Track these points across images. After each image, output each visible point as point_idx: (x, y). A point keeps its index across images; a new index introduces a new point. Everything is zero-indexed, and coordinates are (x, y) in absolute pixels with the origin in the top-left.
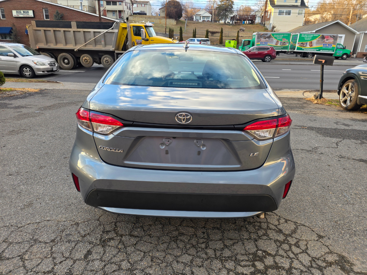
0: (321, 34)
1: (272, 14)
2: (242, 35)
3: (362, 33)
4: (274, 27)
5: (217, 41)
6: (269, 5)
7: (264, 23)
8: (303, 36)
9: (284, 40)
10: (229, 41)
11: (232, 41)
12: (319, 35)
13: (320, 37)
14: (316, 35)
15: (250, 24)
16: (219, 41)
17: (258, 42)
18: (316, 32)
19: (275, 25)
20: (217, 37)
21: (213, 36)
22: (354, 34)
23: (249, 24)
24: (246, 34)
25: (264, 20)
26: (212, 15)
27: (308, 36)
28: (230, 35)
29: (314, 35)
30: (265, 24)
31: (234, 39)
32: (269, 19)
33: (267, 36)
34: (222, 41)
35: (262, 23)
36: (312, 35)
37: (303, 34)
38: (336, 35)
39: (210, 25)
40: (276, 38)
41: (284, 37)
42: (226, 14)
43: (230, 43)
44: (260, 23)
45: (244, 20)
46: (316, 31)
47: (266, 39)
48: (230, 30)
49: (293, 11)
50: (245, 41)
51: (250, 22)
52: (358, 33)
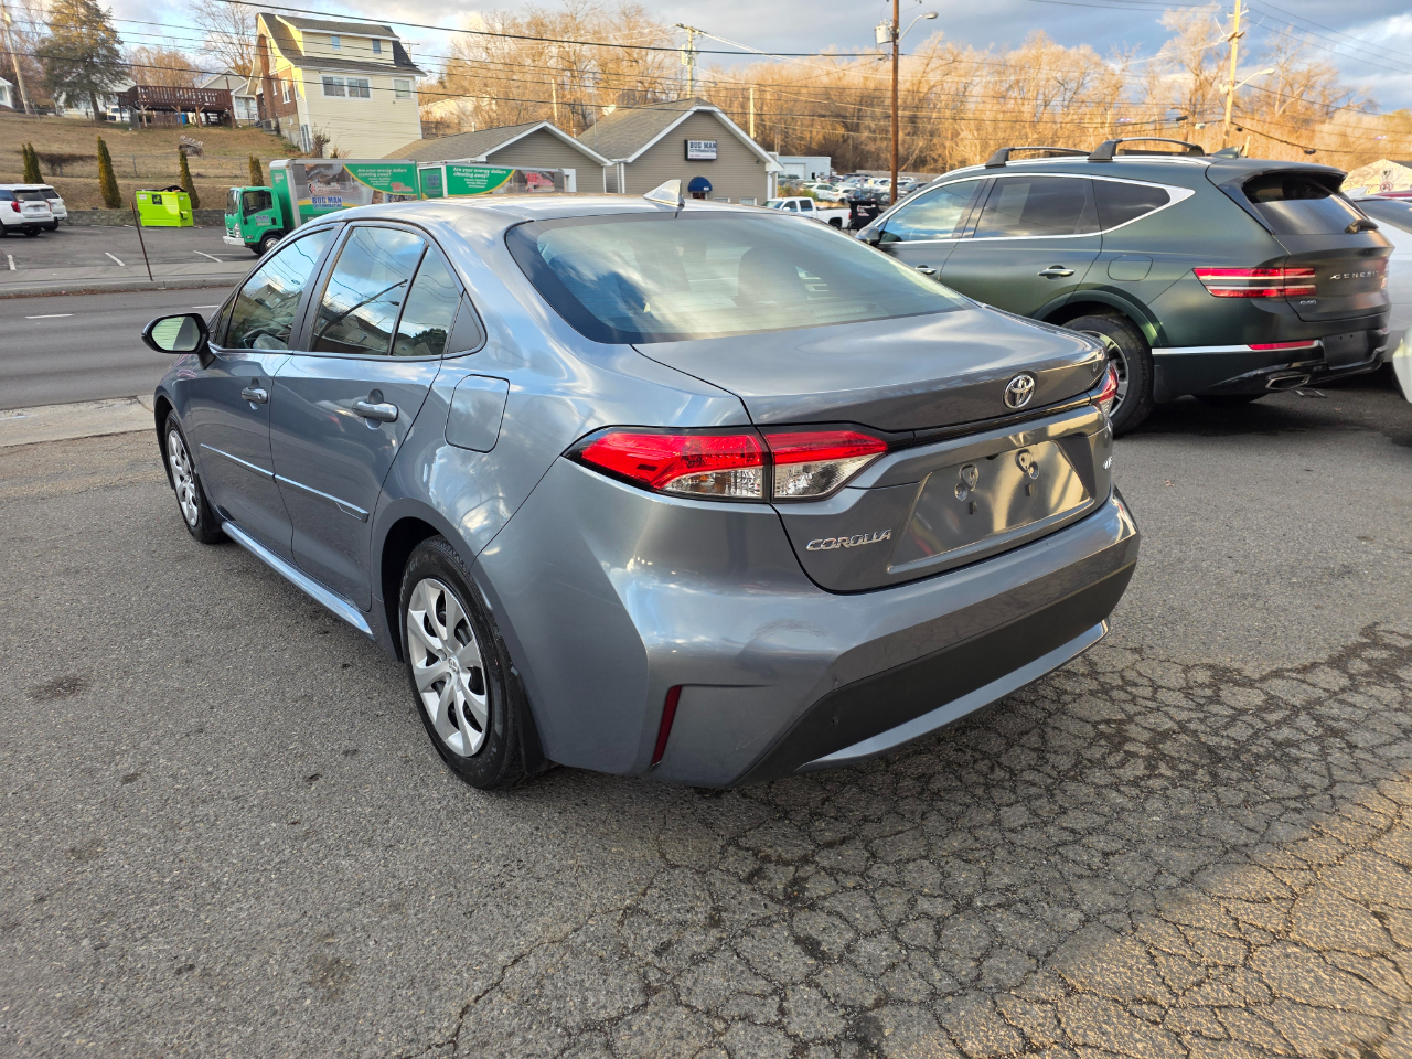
0: (515, 168)
1: (301, 89)
2: (201, 171)
3: (620, 163)
4: (320, 142)
5: (90, 194)
6: (277, 52)
7: (273, 124)
8: (459, 174)
9: (398, 187)
10: (154, 197)
11: (166, 192)
12: (509, 171)
13: (510, 176)
14: (497, 169)
15: (214, 124)
16: (99, 194)
17: (302, 196)
18: (491, 159)
19: (325, 133)
20: (89, 180)
21: (62, 175)
22: (598, 166)
23: (210, 124)
24: (213, 166)
25: (273, 110)
26: (16, 83)
27: (474, 173)
28: (142, 169)
29: (493, 172)
30: (281, 126)
31: (176, 188)
32: (292, 109)
33: (331, 173)
34: (118, 193)
35: (269, 124)
36: (486, 171)
37: (457, 167)
38: (556, 170)
39: (25, 126)
40: (366, 180)
41: (394, 177)
42: (91, 82)
43: (157, 201)
44: (258, 123)
45: (186, 110)
46: (488, 157)
47: (332, 184)
48: (131, 147)
49: (374, 81)
50: (245, 193)
51: (213, 117)
52: (609, 163)
